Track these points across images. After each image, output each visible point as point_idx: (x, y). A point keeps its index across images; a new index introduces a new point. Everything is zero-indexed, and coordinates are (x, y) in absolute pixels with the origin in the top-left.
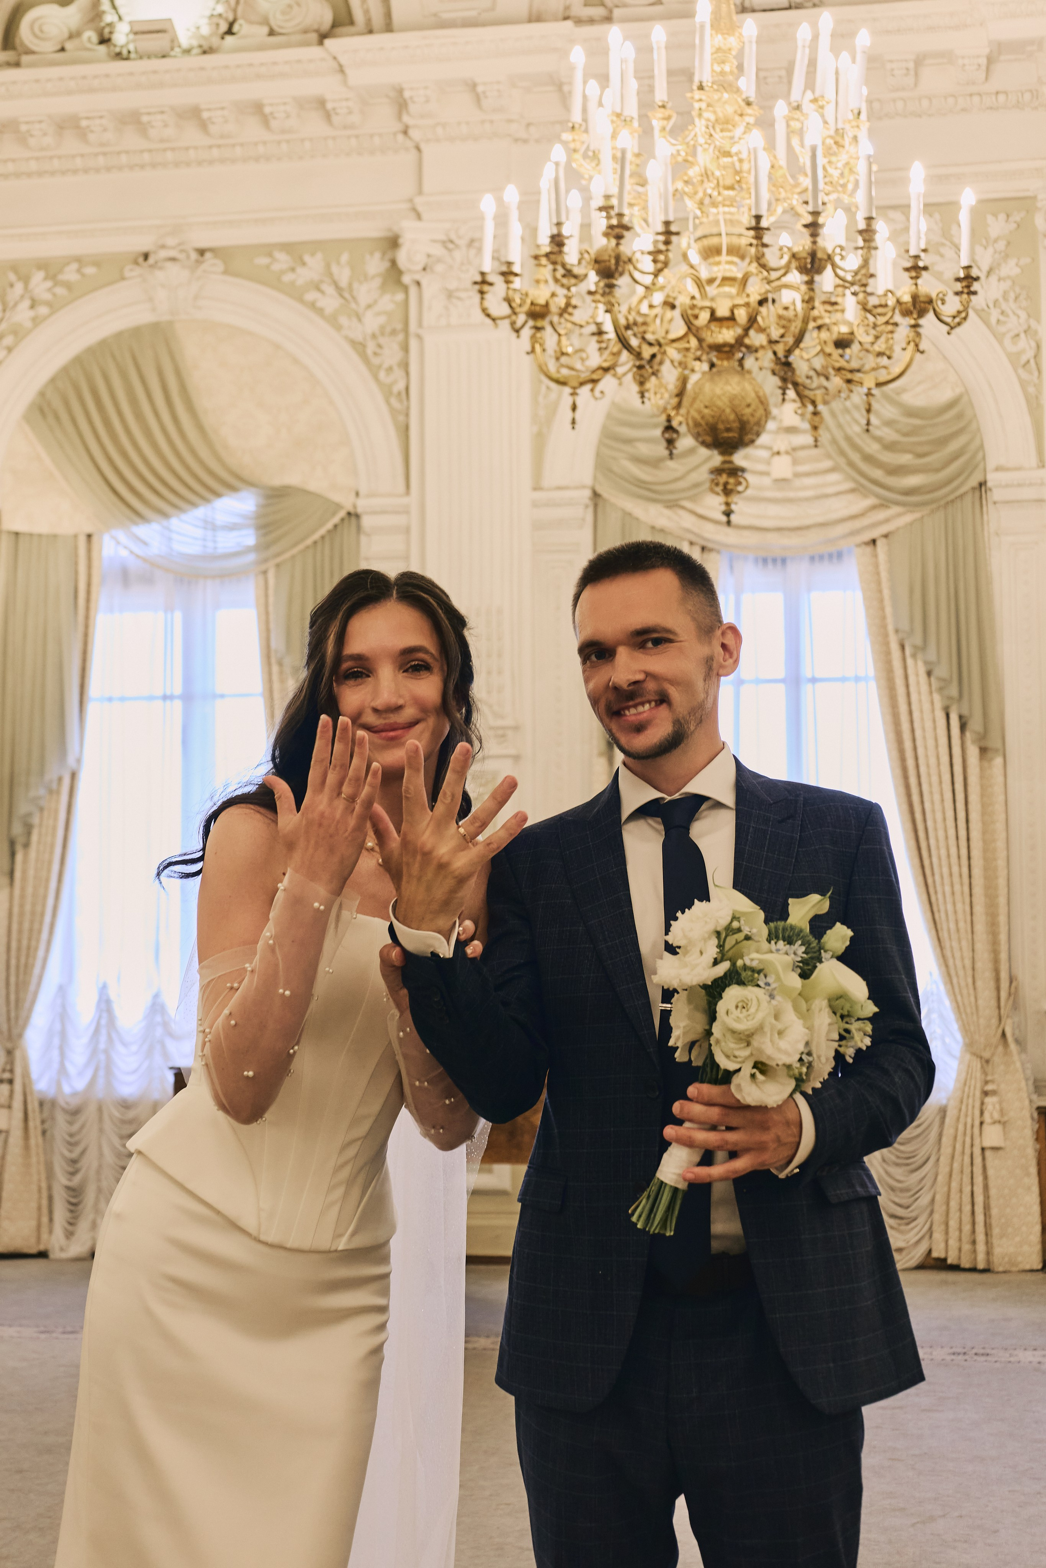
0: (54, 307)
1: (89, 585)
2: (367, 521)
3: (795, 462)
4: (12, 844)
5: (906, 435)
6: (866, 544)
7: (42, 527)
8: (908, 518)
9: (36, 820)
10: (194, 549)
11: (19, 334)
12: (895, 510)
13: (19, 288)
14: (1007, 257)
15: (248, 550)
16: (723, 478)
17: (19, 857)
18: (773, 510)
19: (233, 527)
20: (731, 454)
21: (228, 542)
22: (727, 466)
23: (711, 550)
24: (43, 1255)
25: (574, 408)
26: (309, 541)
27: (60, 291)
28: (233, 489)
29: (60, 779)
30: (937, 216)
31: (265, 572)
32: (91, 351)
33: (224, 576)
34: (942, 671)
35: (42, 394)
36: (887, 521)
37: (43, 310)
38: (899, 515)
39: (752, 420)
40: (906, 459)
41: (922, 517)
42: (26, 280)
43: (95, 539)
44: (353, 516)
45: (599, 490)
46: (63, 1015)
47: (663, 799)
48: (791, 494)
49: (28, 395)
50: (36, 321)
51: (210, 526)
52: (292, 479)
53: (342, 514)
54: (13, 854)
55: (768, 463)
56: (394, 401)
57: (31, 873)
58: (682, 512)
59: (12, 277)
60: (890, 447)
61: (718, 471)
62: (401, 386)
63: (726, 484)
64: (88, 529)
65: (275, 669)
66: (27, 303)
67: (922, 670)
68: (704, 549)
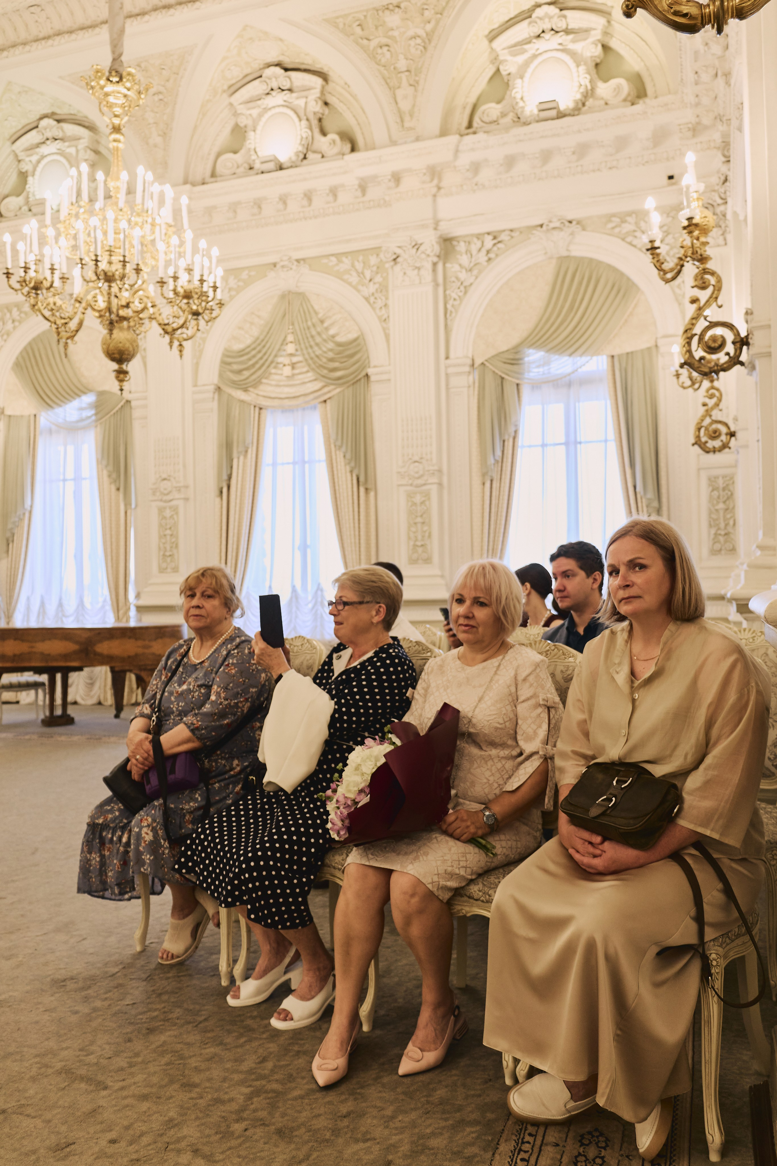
0: (20, 322)
1: (35, 435)
2: (133, 404)
3: (293, 368)
4: (8, 540)
5: (338, 354)
6: (321, 402)
7: (18, 413)
8: (338, 390)
9: (16, 531)
10: (73, 418)
11: (8, 334)
12: (332, 387)
13: (8, 315)
14: (377, 273)
15: (90, 417)
17: (11, 546)
18: (286, 390)
19: (85, 408)
21: (85, 414)
23: (263, 408)
24: (18, 702)
26: (112, 413)
27: (23, 315)
28: (85, 393)
29: (24, 514)
30: (350, 258)
31: (97, 426)
32: (34, 339)
33: (84, 428)
34: (348, 456)
35: (17, 358)
36: (329, 392)
37: (17, 324)
38: (335, 389)
40: (336, 365)
41: (343, 391)
42: (10, 312)
43: (37, 416)
44: (128, 402)
45: (220, 385)
46: (28, 608)
48: (292, 383)
49: (13, 359)
50: (14, 328)
52: (106, 387)
53: (124, 401)
54: (8, 545)
55: (282, 370)
57: (14, 552)
58: (250, 393)
59: (6, 311)
60: (331, 360)
64: (34, 412)
65: (100, 466)
66: (10, 321)
67: (342, 455)
68: (261, 409)
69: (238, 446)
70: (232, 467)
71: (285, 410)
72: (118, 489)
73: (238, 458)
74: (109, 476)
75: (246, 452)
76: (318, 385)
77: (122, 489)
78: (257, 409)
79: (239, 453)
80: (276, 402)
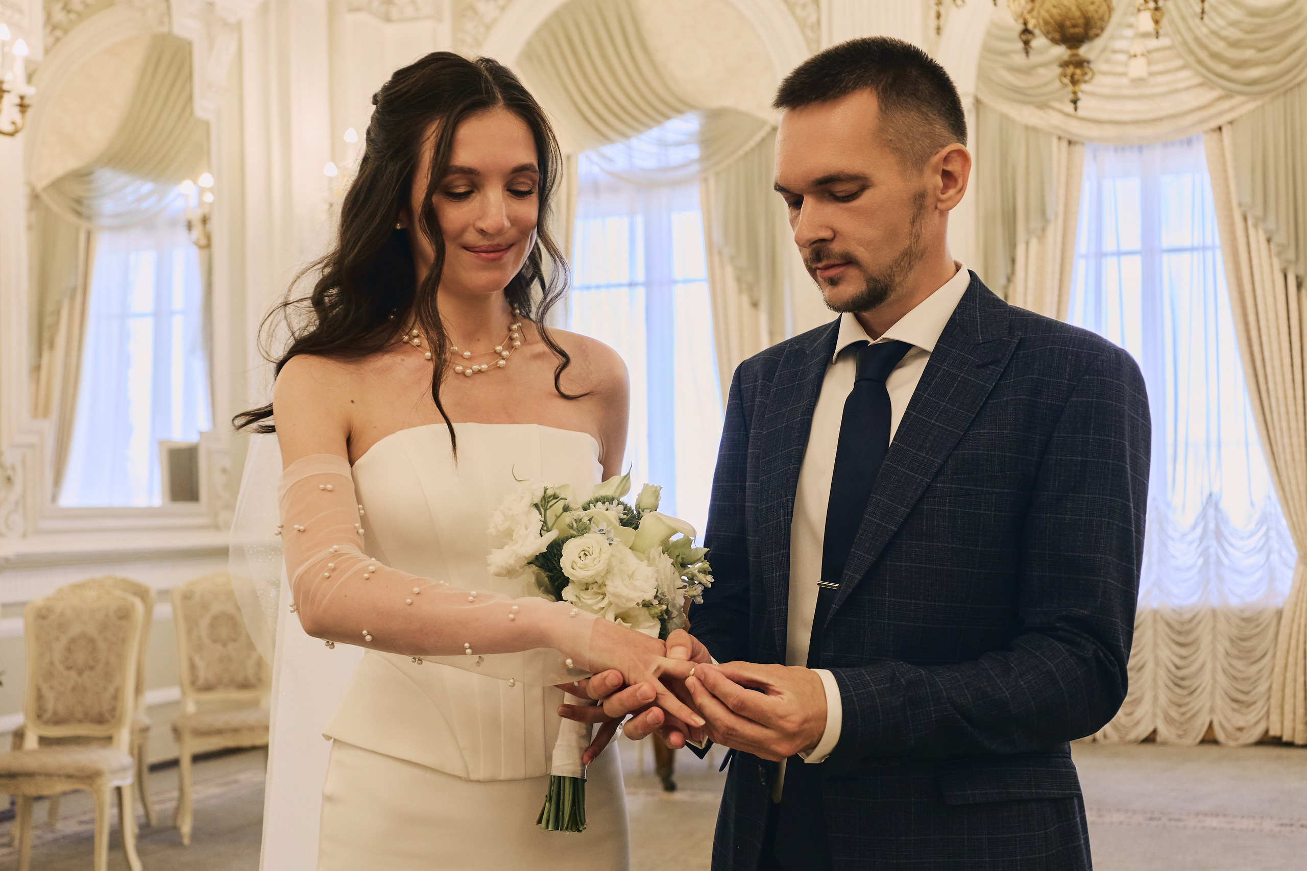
3: (1149, 63)
5: (1248, 32)
6: (1213, 130)
8: (1251, 106)
10: (651, 163)
12: (1239, 99)
15: (693, 162)
16: (1070, 70)
18: (1131, 106)
19: (679, 144)
20: (1077, 47)
21: (677, 156)
22: (1074, 59)
23: (1076, 143)
25: (939, 16)
26: (741, 152)
28: (680, 112)
31: (706, 180)
33: (676, 184)
34: (1281, 238)
35: (529, 44)
36: (1232, 109)
38: (1243, 104)
39: (1096, 16)
40: (1249, 54)
41: (1263, 106)
43: (572, 159)
45: (981, 97)
47: (866, 342)
48: (1146, 91)
51: (663, 144)
52: (726, 102)
53: (767, 129)
55: (1126, 65)
56: (809, 33)
58: (1051, 112)
60: (1234, 44)
61: (1065, 64)
62: (813, 19)
63: (1072, 76)
65: (716, 258)
67: (1262, 238)
68: (1070, 143)
69: (1027, 219)
70: (1013, 261)
71: (1122, 146)
72: (755, 305)
73: (1027, 243)
74: (739, 280)
75: (1044, 230)
76: (1209, 95)
77: (763, 305)
78: (1064, 144)
79: (1029, 232)
80: (1111, 131)
